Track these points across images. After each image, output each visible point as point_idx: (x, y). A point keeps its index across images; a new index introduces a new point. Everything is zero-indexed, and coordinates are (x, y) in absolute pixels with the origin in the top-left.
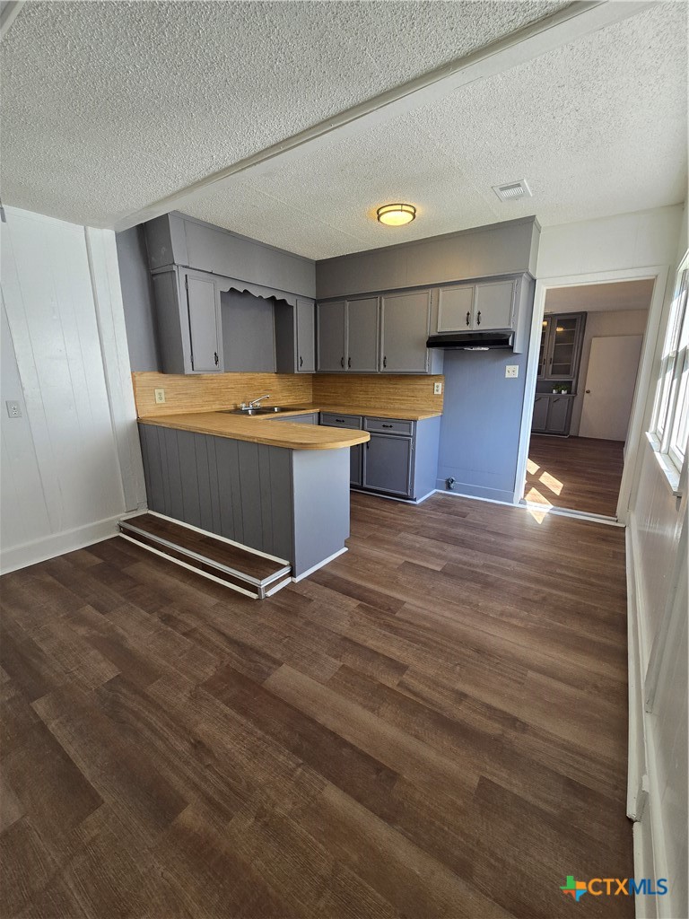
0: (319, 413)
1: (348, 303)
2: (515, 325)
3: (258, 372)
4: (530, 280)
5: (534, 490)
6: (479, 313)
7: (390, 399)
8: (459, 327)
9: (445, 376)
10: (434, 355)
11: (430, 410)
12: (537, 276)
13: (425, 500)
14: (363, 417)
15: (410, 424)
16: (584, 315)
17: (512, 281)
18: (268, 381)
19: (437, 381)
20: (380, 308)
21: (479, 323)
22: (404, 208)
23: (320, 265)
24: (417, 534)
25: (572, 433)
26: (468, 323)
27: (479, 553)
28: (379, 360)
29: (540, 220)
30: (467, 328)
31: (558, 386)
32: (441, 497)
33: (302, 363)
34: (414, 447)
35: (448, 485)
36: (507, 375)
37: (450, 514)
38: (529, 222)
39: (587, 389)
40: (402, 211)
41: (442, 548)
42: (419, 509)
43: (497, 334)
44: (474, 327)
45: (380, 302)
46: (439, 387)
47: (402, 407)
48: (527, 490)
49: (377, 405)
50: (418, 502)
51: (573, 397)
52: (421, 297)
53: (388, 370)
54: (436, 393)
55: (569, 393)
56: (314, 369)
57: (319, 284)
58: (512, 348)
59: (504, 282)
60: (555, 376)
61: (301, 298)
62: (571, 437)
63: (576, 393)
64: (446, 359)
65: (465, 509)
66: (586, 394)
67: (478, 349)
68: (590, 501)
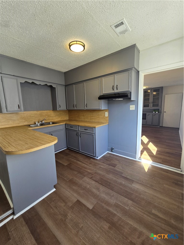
0: (65, 124)
1: (74, 86)
2: (131, 89)
3: (45, 110)
4: (137, 72)
5: (145, 152)
6: (117, 86)
7: (91, 118)
8: (110, 91)
9: (108, 110)
10: (102, 102)
11: (104, 122)
12: (140, 70)
13: (102, 157)
14: (78, 126)
15: (93, 129)
16: (162, 88)
17: (128, 72)
18: (49, 113)
19: (106, 111)
20: (84, 86)
21: (117, 89)
22: (78, 42)
23: (66, 74)
24: (91, 178)
25: (161, 125)
26: (113, 90)
27: (115, 194)
28: (85, 105)
29: (138, 45)
30: (113, 92)
31: (155, 110)
32: (109, 155)
33: (60, 107)
34: (95, 137)
35: (112, 150)
36: (131, 109)
37: (109, 165)
38: (133, 47)
39: (165, 111)
40: (77, 44)
41: (98, 189)
42: (98, 162)
43: (124, 93)
44: (116, 91)
45: (84, 84)
46: (107, 114)
47: (96, 121)
48: (142, 152)
49: (87, 121)
50: (98, 158)
51: (160, 114)
52: (97, 82)
53: (88, 108)
54: (106, 116)
55: (159, 112)
56: (66, 108)
57: (66, 80)
58: (130, 98)
59: (125, 73)
60: (153, 107)
61: (58, 85)
62: (160, 126)
63: (161, 113)
64: (108, 103)
65: (116, 162)
66: (164, 113)
67: (118, 99)
68: (168, 158)
